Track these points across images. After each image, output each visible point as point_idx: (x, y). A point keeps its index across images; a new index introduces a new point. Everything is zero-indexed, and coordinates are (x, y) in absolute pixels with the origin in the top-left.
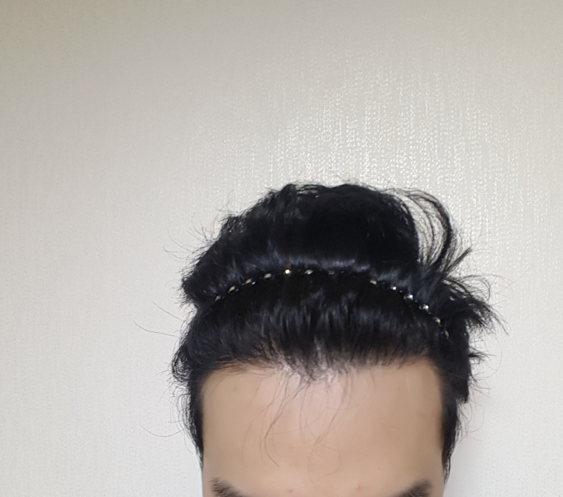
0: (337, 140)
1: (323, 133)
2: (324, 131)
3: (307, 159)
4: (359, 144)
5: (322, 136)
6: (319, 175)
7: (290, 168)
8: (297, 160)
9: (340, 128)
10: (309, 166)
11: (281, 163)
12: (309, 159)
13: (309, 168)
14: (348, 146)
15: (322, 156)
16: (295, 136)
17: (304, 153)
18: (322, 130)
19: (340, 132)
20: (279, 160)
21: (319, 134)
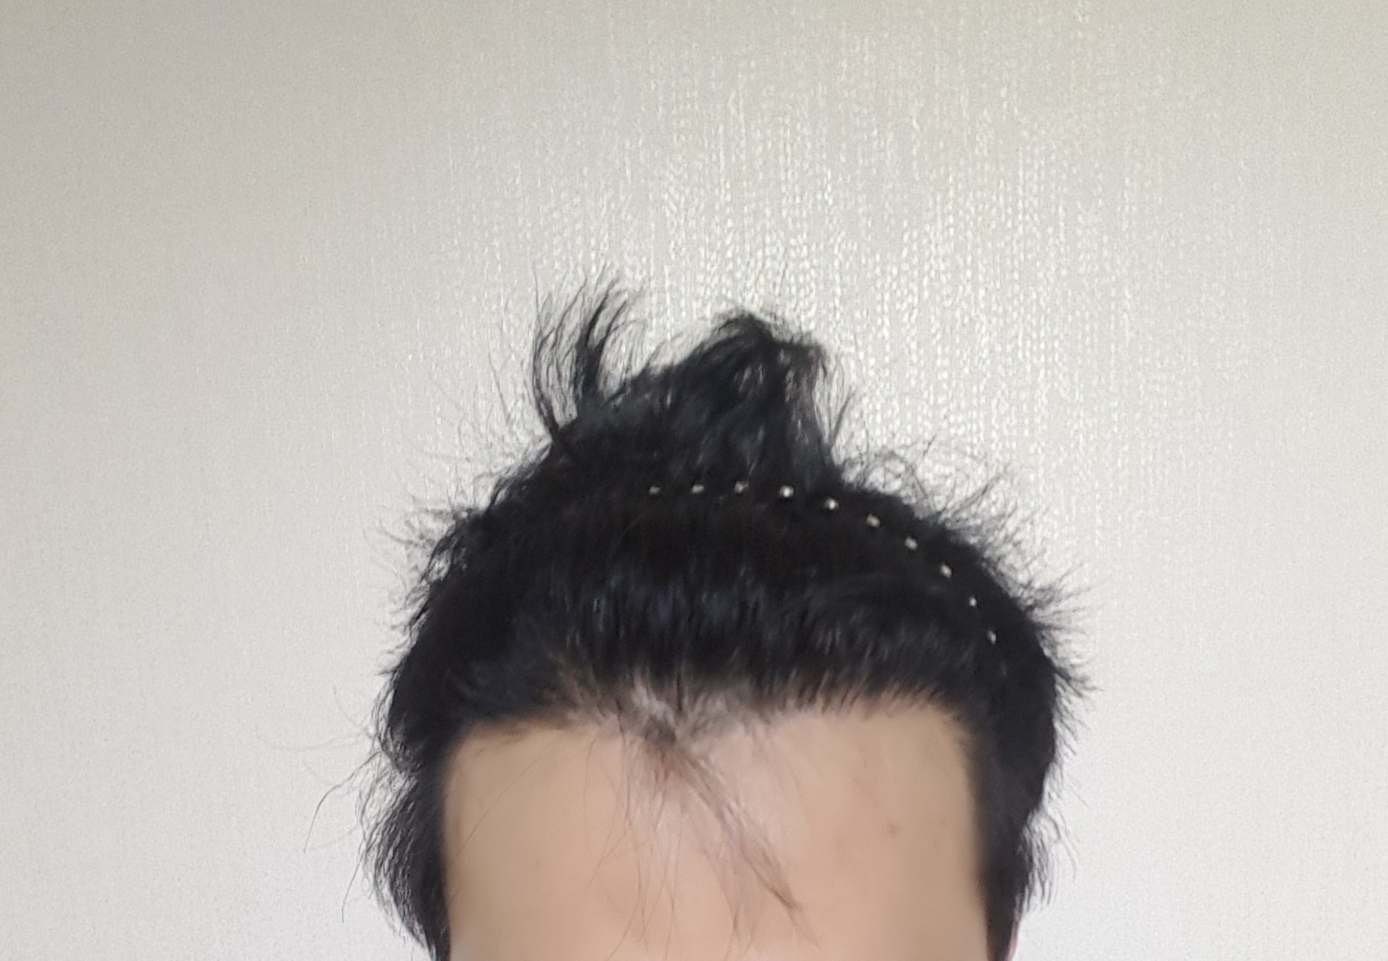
0: (1052, 255)
1: (1016, 236)
2: (1021, 229)
3: (976, 303)
4: (1108, 267)
5: (1014, 243)
6: (1009, 348)
7: (933, 330)
8: (954, 307)
9: (1062, 224)
10: (982, 324)
11: (911, 315)
12: (982, 306)
13: (984, 329)
14: (1082, 270)
15: (1016, 296)
16: (947, 240)
17: (969, 288)
18: (1015, 228)
19: (1062, 236)
20: (905, 306)
21: (1008, 238)
